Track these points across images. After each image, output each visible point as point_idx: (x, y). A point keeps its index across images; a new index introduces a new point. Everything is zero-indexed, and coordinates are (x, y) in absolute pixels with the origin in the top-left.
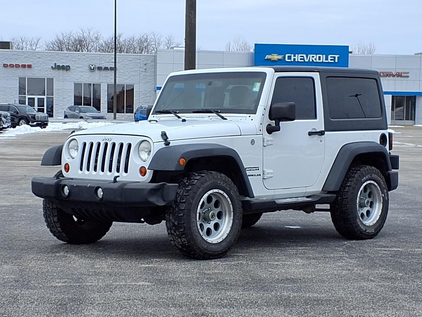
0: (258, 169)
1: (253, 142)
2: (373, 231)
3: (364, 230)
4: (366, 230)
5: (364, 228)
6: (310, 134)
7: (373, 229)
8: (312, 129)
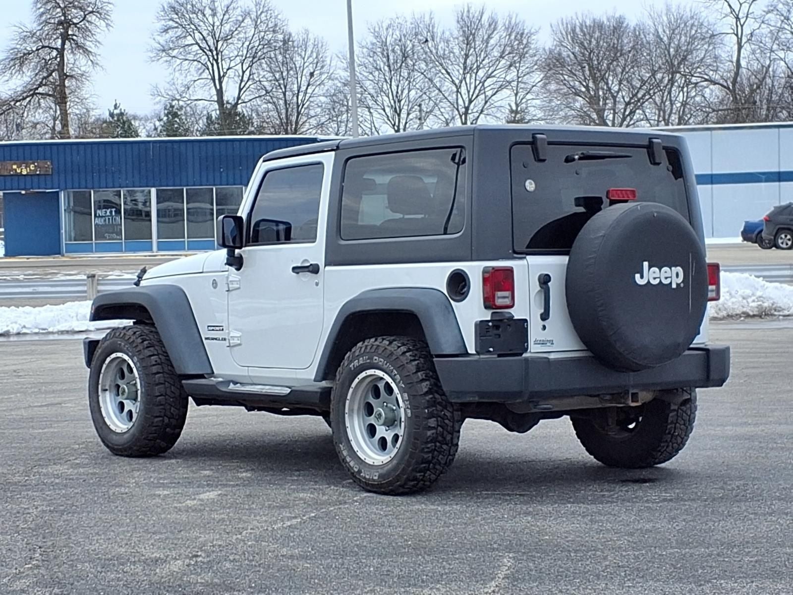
0: (223, 330)
1: (215, 284)
2: (376, 478)
3: (356, 470)
4: (359, 472)
5: (356, 466)
6: (295, 269)
7: (377, 474)
8: (302, 260)
